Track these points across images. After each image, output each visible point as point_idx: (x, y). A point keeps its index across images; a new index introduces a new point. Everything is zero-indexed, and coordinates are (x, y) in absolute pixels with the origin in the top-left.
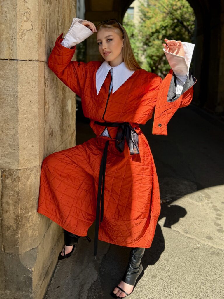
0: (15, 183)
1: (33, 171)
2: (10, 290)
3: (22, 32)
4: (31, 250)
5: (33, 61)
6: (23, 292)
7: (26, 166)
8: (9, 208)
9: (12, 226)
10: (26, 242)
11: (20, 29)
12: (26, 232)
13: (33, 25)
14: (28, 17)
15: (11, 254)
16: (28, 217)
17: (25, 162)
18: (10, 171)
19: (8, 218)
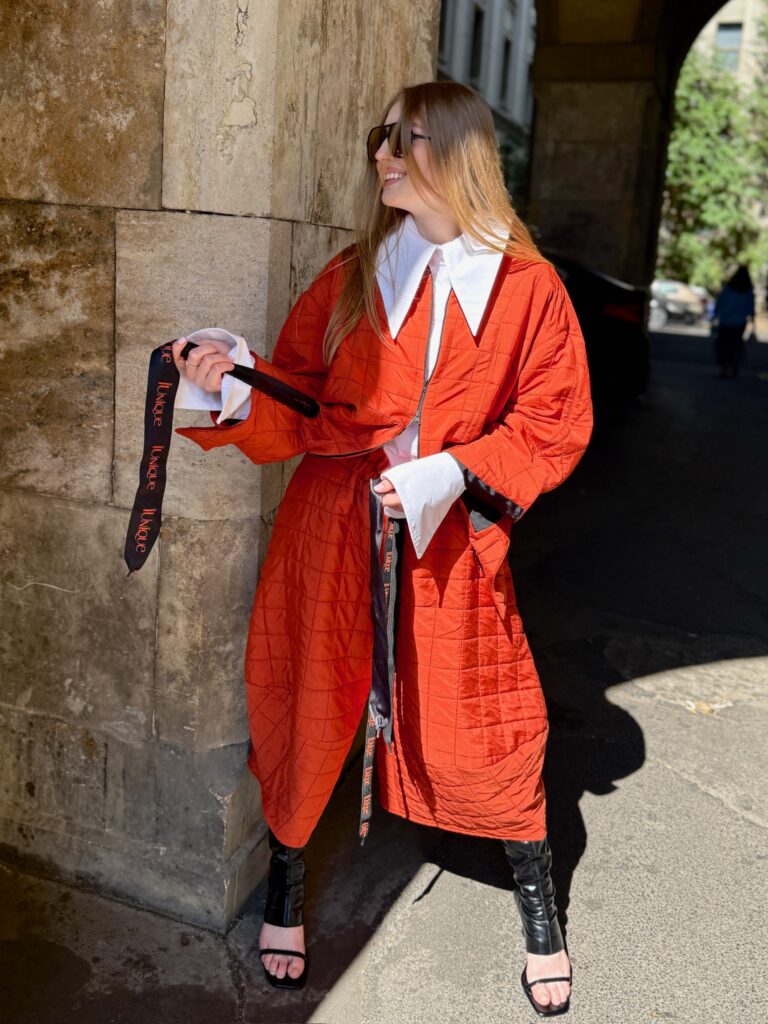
0: (191, 556)
1: (242, 529)
2: (167, 844)
3: (226, 132)
4: (229, 748)
5: (256, 217)
6: (198, 855)
7: (223, 516)
8: (175, 623)
9: (179, 673)
10: (215, 721)
11: (221, 124)
12: (216, 693)
13: (258, 111)
14: (244, 86)
15: (175, 748)
16: (224, 656)
17: (222, 502)
18: (180, 522)
19: (172, 649)
